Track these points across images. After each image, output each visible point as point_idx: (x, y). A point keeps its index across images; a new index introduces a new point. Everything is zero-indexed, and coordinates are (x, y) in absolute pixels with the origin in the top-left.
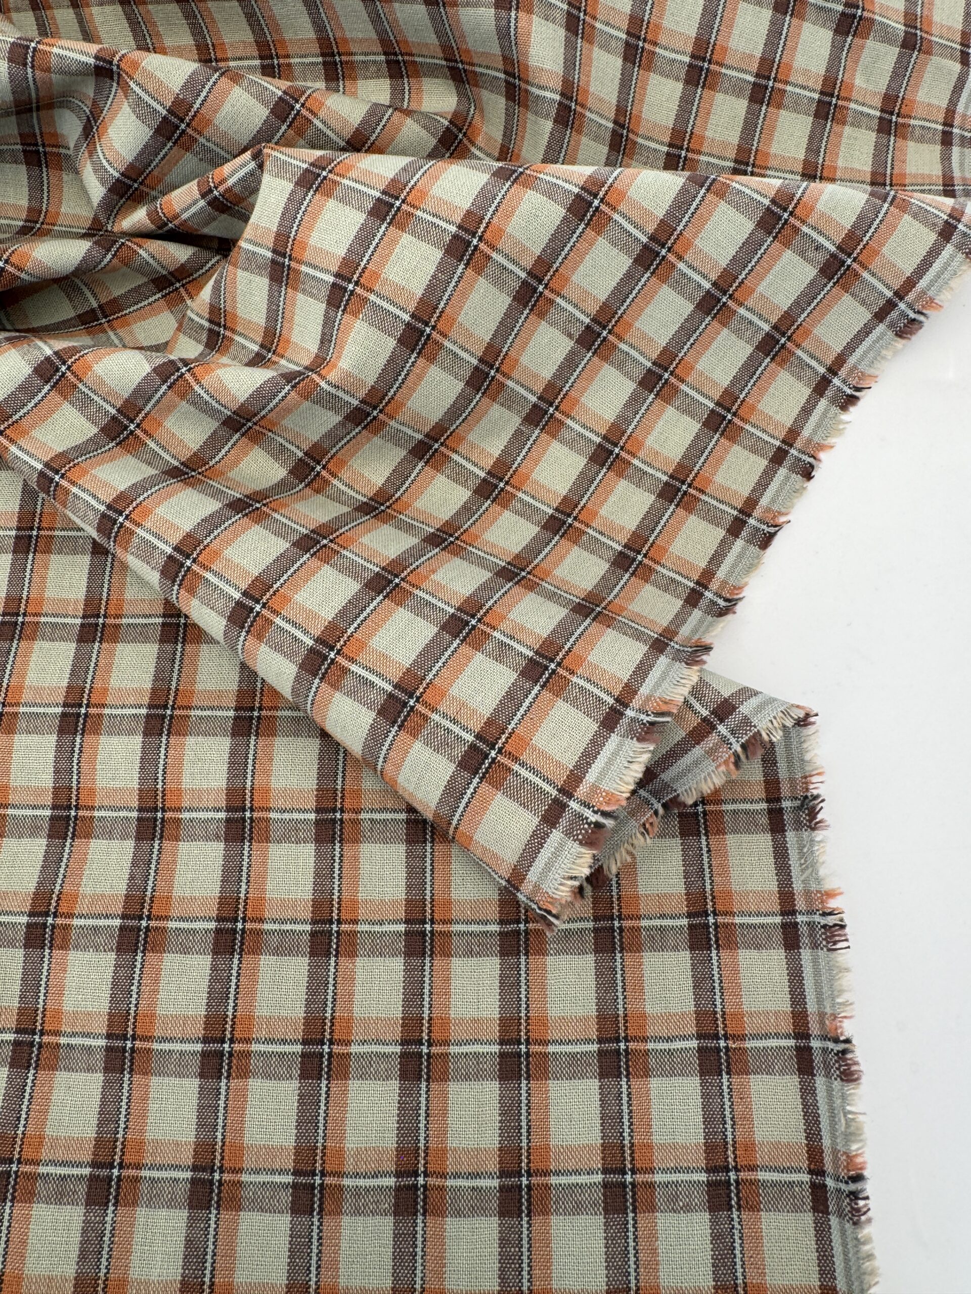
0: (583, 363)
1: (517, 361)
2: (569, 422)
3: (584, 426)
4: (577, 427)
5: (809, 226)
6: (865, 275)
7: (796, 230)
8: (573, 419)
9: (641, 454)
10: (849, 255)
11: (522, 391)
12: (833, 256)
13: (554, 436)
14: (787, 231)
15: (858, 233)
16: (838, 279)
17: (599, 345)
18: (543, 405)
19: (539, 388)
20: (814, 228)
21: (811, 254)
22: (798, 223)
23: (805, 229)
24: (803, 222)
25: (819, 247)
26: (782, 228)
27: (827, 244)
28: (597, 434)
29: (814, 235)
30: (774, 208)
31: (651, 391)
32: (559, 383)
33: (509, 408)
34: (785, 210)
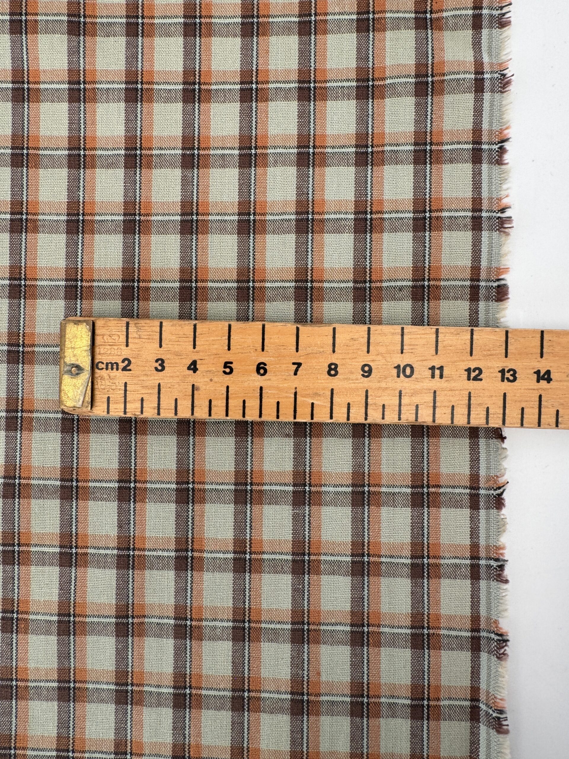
0: (308, 447)
1: (262, 471)
2: (324, 489)
3: (335, 486)
4: (331, 489)
5: (386, 281)
6: (442, 283)
7: (380, 288)
8: (325, 485)
9: (384, 482)
10: (424, 280)
11: (278, 488)
12: (413, 287)
13: (320, 504)
14: (374, 293)
15: (419, 264)
16: (428, 297)
17: (310, 430)
18: (300, 489)
19: (290, 479)
20: (390, 280)
21: (399, 295)
22: (378, 285)
23: (384, 284)
24: (381, 281)
25: (401, 289)
26: (370, 293)
27: (405, 283)
28: (348, 486)
29: (393, 284)
30: (358, 285)
31: (364, 437)
32: (301, 469)
33: (276, 503)
34: (365, 282)
